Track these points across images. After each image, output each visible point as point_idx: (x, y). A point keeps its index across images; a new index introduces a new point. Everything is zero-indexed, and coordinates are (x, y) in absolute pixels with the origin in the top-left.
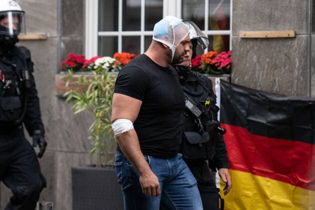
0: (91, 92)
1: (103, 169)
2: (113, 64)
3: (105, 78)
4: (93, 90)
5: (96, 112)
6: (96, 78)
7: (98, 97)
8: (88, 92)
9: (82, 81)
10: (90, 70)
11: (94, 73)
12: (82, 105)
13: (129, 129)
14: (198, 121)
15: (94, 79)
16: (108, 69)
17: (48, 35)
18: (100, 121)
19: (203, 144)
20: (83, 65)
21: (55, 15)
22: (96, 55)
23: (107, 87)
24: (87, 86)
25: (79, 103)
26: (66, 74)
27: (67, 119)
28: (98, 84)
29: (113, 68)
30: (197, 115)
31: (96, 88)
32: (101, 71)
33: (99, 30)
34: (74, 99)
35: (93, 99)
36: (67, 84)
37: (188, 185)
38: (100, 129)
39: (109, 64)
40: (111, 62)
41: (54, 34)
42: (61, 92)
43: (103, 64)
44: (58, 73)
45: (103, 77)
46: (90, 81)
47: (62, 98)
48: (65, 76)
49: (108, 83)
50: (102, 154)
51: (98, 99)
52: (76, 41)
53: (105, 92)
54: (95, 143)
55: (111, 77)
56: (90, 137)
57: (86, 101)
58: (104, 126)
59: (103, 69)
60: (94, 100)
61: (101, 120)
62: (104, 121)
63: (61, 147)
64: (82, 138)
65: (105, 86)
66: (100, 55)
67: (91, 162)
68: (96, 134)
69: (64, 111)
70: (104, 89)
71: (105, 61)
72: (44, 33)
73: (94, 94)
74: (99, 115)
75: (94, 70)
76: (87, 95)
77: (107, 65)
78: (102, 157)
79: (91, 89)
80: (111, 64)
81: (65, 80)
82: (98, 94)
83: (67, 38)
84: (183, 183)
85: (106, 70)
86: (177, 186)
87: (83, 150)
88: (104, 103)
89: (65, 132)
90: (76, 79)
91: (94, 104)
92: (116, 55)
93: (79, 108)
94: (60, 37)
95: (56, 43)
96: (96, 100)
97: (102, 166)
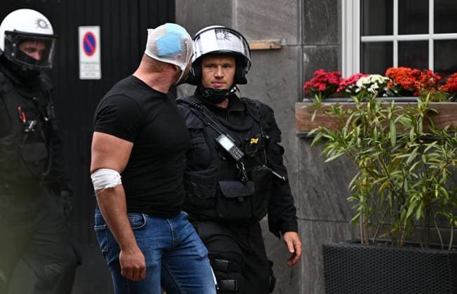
0: (350, 128)
1: (373, 247)
2: (384, 85)
3: (373, 106)
4: (354, 125)
5: (359, 158)
6: (358, 107)
7: (361, 136)
8: (345, 129)
9: (337, 111)
10: (349, 95)
11: (355, 99)
12: (337, 148)
13: (116, 184)
14: (241, 166)
15: (355, 110)
16: (376, 93)
17: (284, 43)
18: (365, 174)
19: (245, 198)
20: (337, 86)
21: (294, 11)
22: (358, 71)
23: (376, 120)
24: (345, 120)
25: (332, 146)
26: (312, 102)
27: (314, 171)
28: (361, 116)
29: (385, 92)
30: (237, 158)
31: (359, 123)
32: (365, 95)
33: (362, 34)
34: (324, 140)
35: (353, 139)
36: (314, 116)
37: (197, 257)
38: (366, 186)
39: (379, 84)
40: (381, 82)
41: (292, 40)
42: (303, 129)
43: (369, 86)
44: (300, 100)
45: (369, 105)
46: (350, 111)
47: (306, 139)
48: (310, 104)
49: (378, 115)
50: (370, 224)
51: (362, 139)
52: (327, 51)
53: (373, 129)
54: (358, 207)
55: (381, 105)
56: (350, 198)
57: (343, 142)
58: (372, 181)
59: (370, 93)
60: (355, 141)
61: (367, 171)
62: (372, 174)
63: (305, 213)
64: (338, 199)
65: (372, 119)
66: (364, 71)
67: (353, 236)
68: (360, 192)
69: (310, 158)
70: (371, 123)
71: (373, 80)
72: (276, 40)
73: (356, 132)
74: (363, 164)
75: (355, 94)
76: (345, 133)
77: (376, 86)
78: (370, 229)
79: (350, 124)
80: (382, 86)
81: (310, 111)
82: (361, 131)
83: (313, 47)
84: (190, 253)
85: (373, 94)
86: (183, 258)
87: (340, 217)
88: (371, 145)
89: (312, 190)
90: (327, 109)
91: (356, 147)
92: (388, 71)
93: (333, 154)
94: (302, 45)
95: (296, 54)
96: (359, 140)
97: (370, 241)
